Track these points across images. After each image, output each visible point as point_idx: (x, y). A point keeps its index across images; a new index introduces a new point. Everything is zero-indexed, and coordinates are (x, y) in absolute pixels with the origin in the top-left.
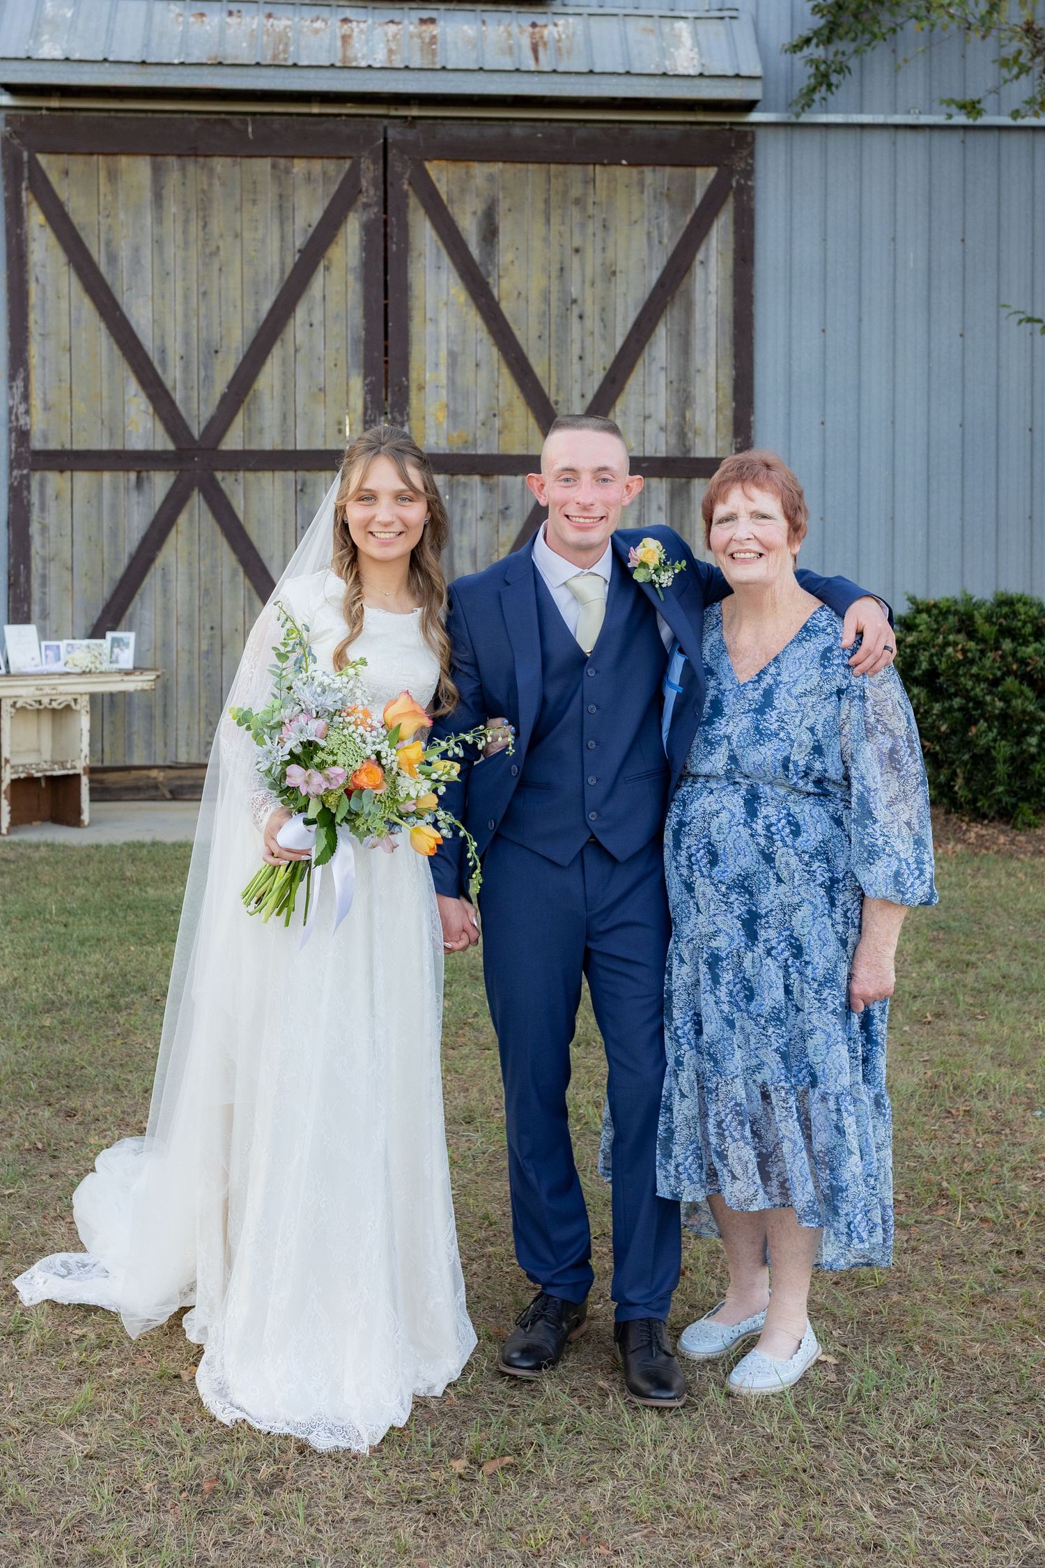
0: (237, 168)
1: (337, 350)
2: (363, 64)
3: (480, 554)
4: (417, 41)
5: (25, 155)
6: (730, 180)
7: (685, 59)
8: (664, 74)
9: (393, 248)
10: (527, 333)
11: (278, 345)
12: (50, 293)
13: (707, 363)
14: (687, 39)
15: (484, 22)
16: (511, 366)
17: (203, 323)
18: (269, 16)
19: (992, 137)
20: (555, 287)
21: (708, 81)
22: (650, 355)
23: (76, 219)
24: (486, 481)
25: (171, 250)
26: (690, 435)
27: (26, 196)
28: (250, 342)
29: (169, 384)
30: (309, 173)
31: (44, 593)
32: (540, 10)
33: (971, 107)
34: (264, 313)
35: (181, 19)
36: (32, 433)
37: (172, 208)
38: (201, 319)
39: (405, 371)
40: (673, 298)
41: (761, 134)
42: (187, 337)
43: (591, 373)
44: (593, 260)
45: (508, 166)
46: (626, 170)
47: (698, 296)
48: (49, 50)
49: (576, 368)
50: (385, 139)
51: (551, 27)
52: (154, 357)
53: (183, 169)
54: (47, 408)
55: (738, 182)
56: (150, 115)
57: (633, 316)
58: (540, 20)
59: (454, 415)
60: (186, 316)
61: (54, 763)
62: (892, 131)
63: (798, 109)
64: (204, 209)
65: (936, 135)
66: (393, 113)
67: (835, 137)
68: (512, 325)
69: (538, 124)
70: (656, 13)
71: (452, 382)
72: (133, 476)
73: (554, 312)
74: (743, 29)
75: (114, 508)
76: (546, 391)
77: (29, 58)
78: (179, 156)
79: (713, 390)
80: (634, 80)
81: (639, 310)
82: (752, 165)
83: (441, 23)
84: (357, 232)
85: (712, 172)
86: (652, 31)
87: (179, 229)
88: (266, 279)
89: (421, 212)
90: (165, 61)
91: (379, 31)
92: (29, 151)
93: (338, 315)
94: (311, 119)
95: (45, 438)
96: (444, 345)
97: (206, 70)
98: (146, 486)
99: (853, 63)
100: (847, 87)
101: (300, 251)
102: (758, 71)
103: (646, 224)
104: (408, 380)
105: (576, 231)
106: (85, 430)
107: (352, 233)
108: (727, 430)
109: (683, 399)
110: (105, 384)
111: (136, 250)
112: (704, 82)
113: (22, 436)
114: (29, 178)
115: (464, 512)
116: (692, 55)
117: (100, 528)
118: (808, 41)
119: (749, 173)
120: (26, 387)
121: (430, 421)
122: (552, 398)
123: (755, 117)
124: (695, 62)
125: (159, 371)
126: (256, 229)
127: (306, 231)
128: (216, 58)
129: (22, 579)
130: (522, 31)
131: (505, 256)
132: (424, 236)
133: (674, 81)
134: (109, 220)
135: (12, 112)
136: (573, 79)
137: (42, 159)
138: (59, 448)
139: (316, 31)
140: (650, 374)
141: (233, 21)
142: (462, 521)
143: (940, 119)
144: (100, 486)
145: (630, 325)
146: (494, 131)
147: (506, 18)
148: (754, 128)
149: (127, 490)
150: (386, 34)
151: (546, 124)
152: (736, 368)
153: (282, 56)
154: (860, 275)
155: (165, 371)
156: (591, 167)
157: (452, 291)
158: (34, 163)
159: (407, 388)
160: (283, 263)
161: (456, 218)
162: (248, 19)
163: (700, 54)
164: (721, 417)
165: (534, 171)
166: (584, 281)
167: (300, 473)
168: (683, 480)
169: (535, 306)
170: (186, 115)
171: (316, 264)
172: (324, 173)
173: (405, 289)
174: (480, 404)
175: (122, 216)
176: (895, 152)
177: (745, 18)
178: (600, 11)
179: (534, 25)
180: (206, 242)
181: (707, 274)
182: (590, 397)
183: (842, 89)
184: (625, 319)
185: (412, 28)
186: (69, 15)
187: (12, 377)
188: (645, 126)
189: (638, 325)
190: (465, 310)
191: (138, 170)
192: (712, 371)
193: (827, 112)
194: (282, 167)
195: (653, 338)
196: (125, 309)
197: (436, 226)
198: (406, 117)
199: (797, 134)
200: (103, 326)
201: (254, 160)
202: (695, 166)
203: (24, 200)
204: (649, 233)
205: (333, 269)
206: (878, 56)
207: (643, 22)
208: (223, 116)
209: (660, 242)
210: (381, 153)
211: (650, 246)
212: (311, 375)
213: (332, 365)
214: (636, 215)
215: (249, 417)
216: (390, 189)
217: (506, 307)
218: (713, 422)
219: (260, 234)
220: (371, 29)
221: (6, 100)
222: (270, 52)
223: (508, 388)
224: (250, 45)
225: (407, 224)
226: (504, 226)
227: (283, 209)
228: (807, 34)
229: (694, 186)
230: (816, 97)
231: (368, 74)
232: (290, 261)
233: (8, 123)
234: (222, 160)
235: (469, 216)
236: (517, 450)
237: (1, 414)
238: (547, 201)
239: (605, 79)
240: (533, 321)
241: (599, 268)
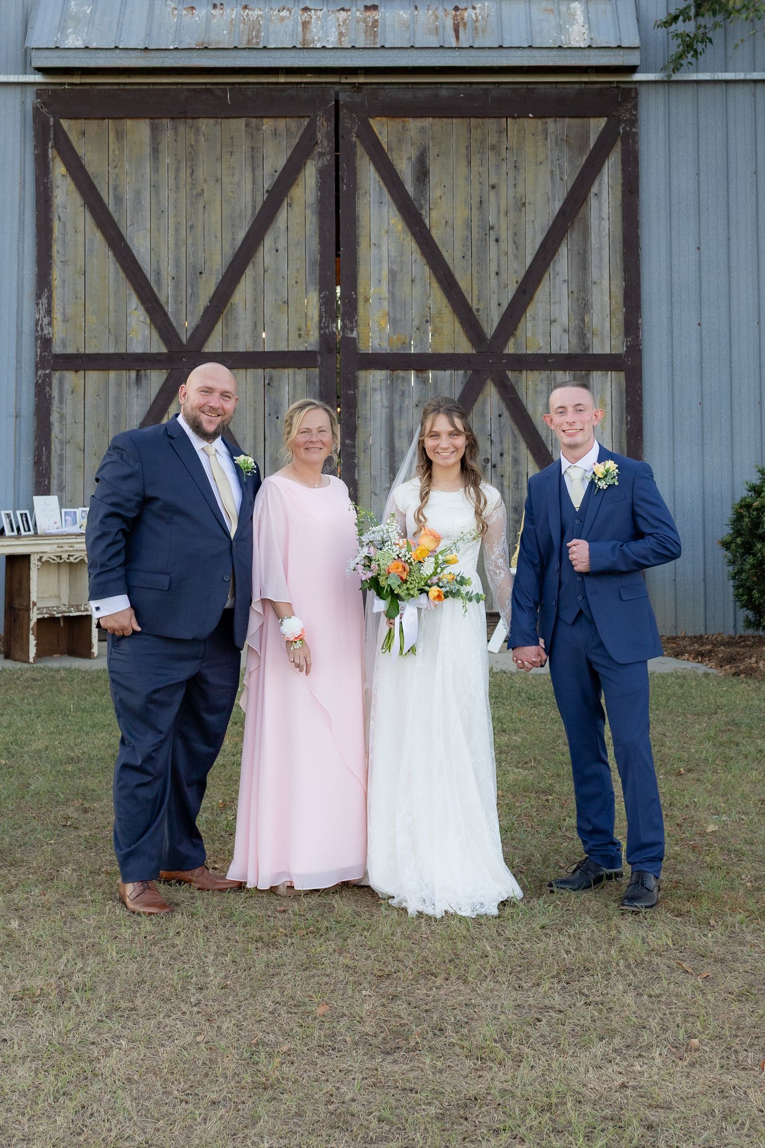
0: (218, 127)
1: (298, 270)
2: (319, 45)
4: (362, 25)
5: (52, 120)
6: (618, 128)
7: (577, 35)
8: (560, 47)
9: (344, 188)
10: (453, 255)
11: (251, 266)
12: (70, 229)
13: (602, 275)
14: (580, 17)
15: (416, 8)
16: (439, 279)
17: (190, 251)
18: (245, 8)
20: (475, 216)
21: (596, 51)
22: (554, 270)
23: (90, 170)
24: (420, 375)
25: (164, 193)
26: (588, 335)
27: (51, 153)
28: (228, 265)
29: (163, 300)
30: (275, 130)
31: (61, 470)
34: (239, 242)
35: (175, 12)
36: (54, 340)
37: (167, 159)
38: (189, 246)
39: (354, 287)
40: (572, 224)
41: (643, 90)
42: (177, 261)
43: (506, 286)
44: (506, 194)
45: (436, 120)
46: (532, 122)
47: (594, 222)
48: (73, 41)
49: (494, 282)
50: (337, 102)
51: (470, 10)
52: (152, 278)
53: (175, 129)
54: (65, 320)
55: (624, 129)
56: (151, 87)
57: (539, 239)
58: (462, 5)
59: (394, 322)
60: (177, 245)
61: (71, 606)
62: (752, 85)
63: (673, 67)
64: (192, 160)
66: (344, 80)
67: (704, 92)
68: (440, 248)
69: (462, 86)
71: (392, 294)
72: (133, 374)
73: (475, 236)
74: (626, 9)
75: (118, 400)
76: (470, 301)
77: (57, 48)
78: (172, 118)
79: (607, 299)
80: (536, 52)
81: (545, 234)
82: (635, 115)
83: (382, 10)
84: (314, 175)
85: (603, 122)
86: (552, 11)
87: (172, 174)
88: (240, 215)
89: (367, 158)
90: (163, 47)
91: (332, 17)
92: (54, 118)
93: (298, 243)
94: (279, 86)
95: (64, 344)
96: (385, 265)
97: (195, 53)
98: (144, 381)
99: (717, 35)
100: (710, 53)
101: (268, 191)
102: (636, 43)
103: (550, 164)
104: (356, 294)
105: (493, 172)
106: (95, 337)
107: (310, 176)
108: (619, 331)
109: (582, 306)
110: (112, 300)
111: (138, 193)
112: (593, 52)
113: (46, 342)
114: (54, 139)
115: (402, 401)
116: (583, 30)
117: (106, 417)
118: (675, 18)
119: (633, 122)
120: (49, 303)
121: (375, 326)
122: (474, 307)
123: (638, 77)
124: (586, 36)
125: (155, 290)
126: (233, 175)
127: (273, 175)
128: (202, 45)
129: (44, 459)
130: (446, 14)
131: (435, 192)
132: (369, 176)
133: (569, 52)
134: (117, 170)
135: (43, 87)
136: (487, 53)
137: (65, 123)
138: (76, 352)
139: (282, 19)
140: (554, 286)
141: (216, 12)
142: (401, 408)
144: (107, 382)
145: (537, 247)
146: (427, 92)
147: (434, 3)
148: (637, 86)
149: (128, 385)
150: (338, 20)
151: (468, 86)
152: (625, 280)
153: (254, 41)
154: (728, 203)
155: (159, 290)
156: (505, 119)
157: (392, 222)
158: (58, 125)
159: (356, 299)
160: (254, 201)
161: (394, 163)
162: (229, 11)
163: (590, 30)
164: (614, 320)
165: (457, 125)
166: (499, 212)
167: (267, 370)
168: (583, 373)
169: (460, 231)
170: (180, 87)
171: (282, 201)
172: (288, 130)
173: (354, 220)
174: (414, 313)
175: (127, 166)
176: (755, 102)
179: (457, 9)
180: (193, 186)
181: (600, 204)
182: (505, 306)
183: (707, 53)
184: (534, 240)
185: (358, 14)
186: (88, 11)
187: (39, 296)
188: (548, 86)
189: (543, 245)
190: (402, 236)
191: (139, 130)
192: (606, 282)
193: (697, 71)
194: (254, 125)
195: (556, 257)
196: (128, 241)
197: (378, 168)
198: (354, 84)
199: (673, 89)
200: (111, 254)
201: (231, 120)
202: (590, 117)
203: (50, 156)
204: (552, 172)
205: (294, 206)
206: (739, 27)
207: (544, 3)
208: (208, 87)
209: (562, 179)
210: (333, 113)
211: (553, 183)
212: (277, 291)
213: (294, 282)
214: (541, 158)
215: (227, 325)
216: (341, 141)
217: (434, 233)
218: (607, 325)
219: (236, 179)
220: (326, 16)
221: (39, 78)
222: (245, 38)
223: (438, 299)
224: (230, 32)
225: (355, 168)
226: (435, 168)
227: (255, 159)
228: (673, 12)
229: (588, 133)
230: (684, 62)
231: (323, 53)
232: (260, 200)
233: (38, 95)
234: (206, 121)
235: (405, 161)
236: (446, 349)
237: (28, 327)
238: (468, 148)
239: (513, 52)
240: (458, 245)
241: (511, 202)
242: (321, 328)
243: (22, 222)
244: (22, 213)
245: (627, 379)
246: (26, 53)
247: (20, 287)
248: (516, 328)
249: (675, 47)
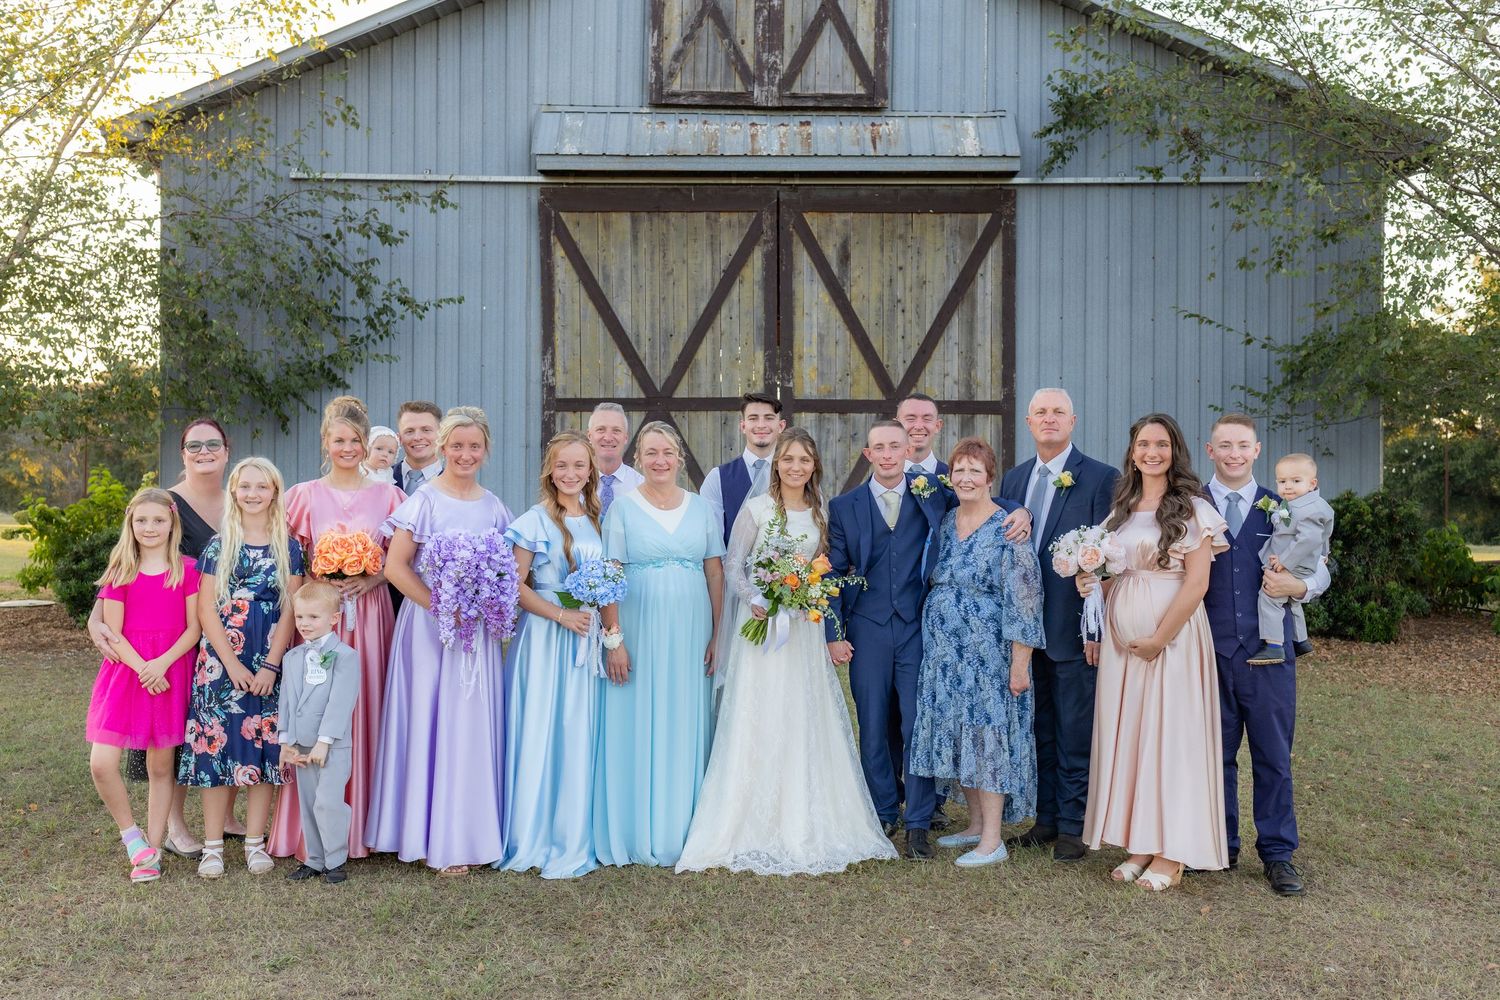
0: (685, 219)
1: (748, 334)
2: (765, 154)
3: (838, 463)
4: (799, 137)
5: (553, 213)
6: (1000, 222)
7: (970, 146)
8: (957, 156)
9: (783, 269)
10: (868, 321)
11: (710, 330)
12: (568, 300)
13: (985, 340)
14: (972, 132)
15: (841, 124)
16: (858, 342)
17: (663, 317)
18: (705, 122)
19: (1173, 190)
20: (886, 292)
21: (985, 159)
22: (947, 336)
23: (584, 253)
24: (841, 418)
25: (643, 272)
26: (974, 387)
27: (553, 239)
28: (692, 330)
29: (641, 356)
30: (730, 222)
32: (878, 114)
33: (1157, 172)
34: (701, 311)
35: (650, 126)
36: (557, 388)
37: (644, 245)
38: (662, 315)
39: (791, 347)
40: (962, 299)
41: (1020, 191)
42: (653, 326)
43: (910, 347)
44: (911, 274)
45: (857, 215)
46: (932, 216)
47: (980, 297)
48: (569, 149)
49: (900, 344)
50: (778, 200)
51: (884, 126)
52: (633, 340)
53: (651, 220)
54: (565, 372)
55: (1004, 223)
56: (631, 187)
57: (936, 311)
58: (878, 121)
59: (821, 375)
60: (652, 313)
62: (1107, 188)
63: (1043, 173)
64: (664, 245)
65: (1136, 189)
66: (783, 182)
67: (1069, 193)
68: (858, 316)
69: (877, 188)
70: (952, 114)
71: (821, 354)
73: (886, 308)
74: (1008, 124)
76: (881, 359)
77: (557, 154)
78: (649, 212)
79: (988, 358)
80: (938, 160)
81: (940, 307)
82: (1014, 212)
83: (814, 125)
84: (760, 259)
85: (988, 217)
86: (949, 127)
87: (648, 257)
88: (702, 290)
89: (801, 246)
90: (641, 155)
91: (774, 131)
92: (555, 211)
93: (748, 312)
94: (732, 187)
95: (564, 391)
96: (815, 330)
97: (666, 159)
99: (1080, 144)
100: (1075, 160)
101: (724, 271)
102: (1018, 153)
103: (945, 251)
104: (792, 352)
105: (900, 256)
106: (589, 385)
107: (757, 259)
108: (998, 383)
109: (969, 364)
110: (602, 357)
111: (622, 271)
112: (983, 160)
113: (550, 389)
114: (555, 228)
115: (828, 437)
116: (975, 142)
118: (1049, 131)
119: (1013, 217)
120: (553, 359)
121: (806, 378)
122: (885, 364)
123: (1016, 180)
124: (977, 147)
125: (636, 349)
126: (696, 258)
127: (728, 259)
128: (672, 153)
130: (865, 128)
131: (855, 273)
132: (803, 261)
133: (963, 160)
134: (605, 253)
135: (545, 187)
136: (898, 160)
137: (563, 215)
138: (574, 397)
139: (735, 132)
140: (947, 348)
141: (682, 127)
143: (1136, 180)
145: (935, 316)
146: (849, 192)
147: (855, 120)
148: (1015, 188)
150: (779, 133)
151: (882, 187)
152: (1003, 342)
153: (714, 150)
154: (1085, 282)
155: (639, 349)
156: (910, 215)
157: (821, 296)
158: (558, 218)
159: (792, 358)
160: (713, 279)
161: (823, 249)
162: (692, 125)
163: (980, 142)
164: (994, 375)
165: (873, 219)
166: (905, 289)
167: (723, 413)
168: (968, 416)
169: (874, 304)
170: (654, 187)
171: (735, 279)
172: (740, 222)
173: (791, 294)
174: (838, 367)
175: (612, 250)
176: (1108, 202)
177: (1010, 117)
178: (916, 114)
179: (873, 125)
180: (665, 266)
181: (984, 283)
182: (909, 363)
183: (1073, 160)
184: (931, 312)
185: (795, 128)
186: (581, 124)
187: (544, 353)
188: (945, 188)
189: (939, 316)
190: (828, 308)
191: (622, 221)
192: (988, 345)
193: (1063, 176)
194: (713, 218)
195: (949, 326)
196: (614, 311)
197: (810, 254)
198: (793, 185)
199: (1044, 189)
200: (600, 320)
201: (695, 214)
202: (977, 213)
203: (552, 242)
204: (947, 257)
205: (745, 283)
206: (1097, 137)
207: (943, 120)
208: (675, 187)
209: (954, 263)
210: (775, 208)
211: (949, 266)
212: (730, 351)
213: (744, 344)
214: (938, 245)
215: (692, 377)
216: (781, 231)
217: (854, 304)
218: (989, 378)
219: (699, 261)
220: (769, 130)
221: (541, 179)
222: (706, 147)
223: (857, 357)
224: (694, 142)
225: (792, 253)
226: (854, 253)
227: (714, 245)
228: (1049, 126)
229: (976, 225)
230: (1055, 166)
231: (768, 160)
232: (718, 278)
233: (542, 193)
234: (675, 214)
235: (831, 247)
236: (862, 397)
237: (536, 376)
238: (881, 237)
239: (919, 160)
240: (873, 313)
241: (915, 280)
242: (765, 380)
243: (528, 294)
244: (529, 287)
245: (1004, 420)
246: (531, 158)
247: (528, 346)
248: (917, 381)
249: (1047, 154)
